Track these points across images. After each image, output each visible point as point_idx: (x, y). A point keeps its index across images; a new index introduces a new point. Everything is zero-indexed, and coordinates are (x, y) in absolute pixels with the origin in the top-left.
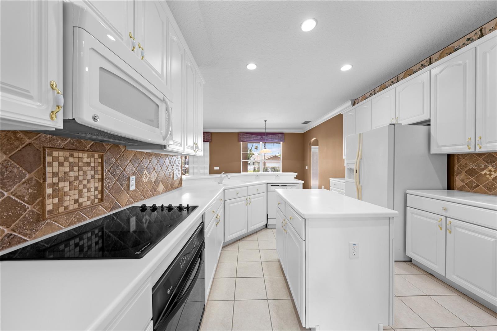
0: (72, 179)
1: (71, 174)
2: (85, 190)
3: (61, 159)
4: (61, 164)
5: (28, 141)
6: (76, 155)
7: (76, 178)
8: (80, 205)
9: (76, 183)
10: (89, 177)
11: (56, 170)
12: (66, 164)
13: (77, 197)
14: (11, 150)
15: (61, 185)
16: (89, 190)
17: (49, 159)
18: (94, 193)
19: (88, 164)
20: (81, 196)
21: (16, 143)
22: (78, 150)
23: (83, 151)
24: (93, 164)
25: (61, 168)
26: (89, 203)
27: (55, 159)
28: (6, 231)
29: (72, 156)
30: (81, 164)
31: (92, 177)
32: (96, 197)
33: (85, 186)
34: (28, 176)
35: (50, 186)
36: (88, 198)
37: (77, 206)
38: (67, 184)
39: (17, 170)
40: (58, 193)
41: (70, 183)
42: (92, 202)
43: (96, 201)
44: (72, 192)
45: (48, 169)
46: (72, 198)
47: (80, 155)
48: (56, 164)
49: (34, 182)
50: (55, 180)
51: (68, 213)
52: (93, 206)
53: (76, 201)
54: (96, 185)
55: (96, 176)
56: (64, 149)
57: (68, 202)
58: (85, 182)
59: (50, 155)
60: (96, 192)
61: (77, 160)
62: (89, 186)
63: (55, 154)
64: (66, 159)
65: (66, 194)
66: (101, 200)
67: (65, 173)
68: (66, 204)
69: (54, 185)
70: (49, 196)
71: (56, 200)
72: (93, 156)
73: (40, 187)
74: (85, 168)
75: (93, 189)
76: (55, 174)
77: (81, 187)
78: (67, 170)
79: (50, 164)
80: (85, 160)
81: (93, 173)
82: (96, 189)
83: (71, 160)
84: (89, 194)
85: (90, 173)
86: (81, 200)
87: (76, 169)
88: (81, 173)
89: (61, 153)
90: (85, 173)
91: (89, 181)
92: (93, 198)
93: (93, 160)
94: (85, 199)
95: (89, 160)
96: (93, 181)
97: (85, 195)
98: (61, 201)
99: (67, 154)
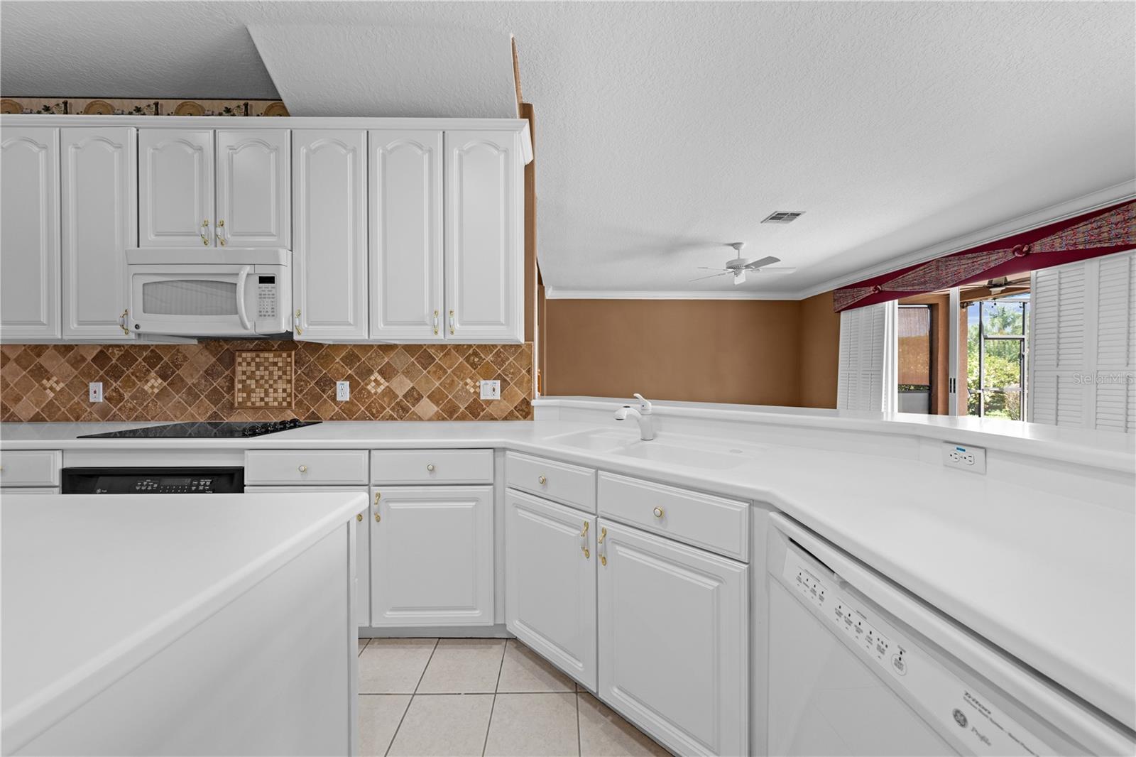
0: (258, 378)
1: (258, 373)
2: (271, 390)
3: (249, 360)
4: (249, 364)
5: (226, 347)
6: (262, 355)
7: (262, 377)
8: (267, 403)
9: (262, 382)
10: (276, 378)
11: (244, 369)
12: (253, 364)
13: (263, 395)
14: (216, 355)
15: (248, 382)
16: (276, 391)
17: (240, 360)
18: (281, 395)
19: (275, 364)
20: (267, 394)
21: (220, 349)
22: (262, 350)
23: (269, 350)
24: (280, 364)
25: (249, 368)
26: (276, 404)
27: (244, 359)
28: (215, 409)
29: (258, 356)
30: (267, 364)
31: (280, 377)
32: (284, 399)
33: (271, 386)
34: (226, 373)
35: (240, 382)
36: (275, 399)
37: (263, 404)
38: (253, 382)
39: (220, 368)
40: (246, 389)
41: (257, 381)
42: (280, 404)
43: (285, 404)
44: (258, 390)
45: (239, 369)
46: (258, 395)
47: (266, 355)
48: (244, 364)
49: (229, 378)
50: (244, 377)
51: (255, 408)
52: (281, 409)
53: (262, 399)
54: (285, 387)
55: (284, 377)
56: (251, 350)
57: (255, 398)
58: (271, 382)
59: (240, 356)
60: (285, 395)
61: (262, 360)
62: (275, 386)
63: (244, 355)
64: (253, 359)
65: (253, 391)
66: (289, 404)
67: (252, 372)
68: (253, 400)
69: (243, 382)
70: (239, 390)
71: (245, 395)
72: (281, 356)
73: (232, 381)
74: (271, 368)
75: (280, 391)
76: (244, 373)
77: (267, 386)
78: (254, 369)
79: (240, 364)
80: (271, 360)
81: (280, 373)
82: (284, 391)
83: (257, 360)
84: (276, 395)
85: (277, 373)
86: (266, 399)
87: (262, 368)
88: (267, 372)
89: (249, 355)
90: (271, 373)
91: (275, 382)
92: (280, 400)
93: (280, 359)
94: (271, 399)
95: (276, 360)
96: (280, 381)
97: (271, 395)
98: (249, 396)
99: (254, 354)
